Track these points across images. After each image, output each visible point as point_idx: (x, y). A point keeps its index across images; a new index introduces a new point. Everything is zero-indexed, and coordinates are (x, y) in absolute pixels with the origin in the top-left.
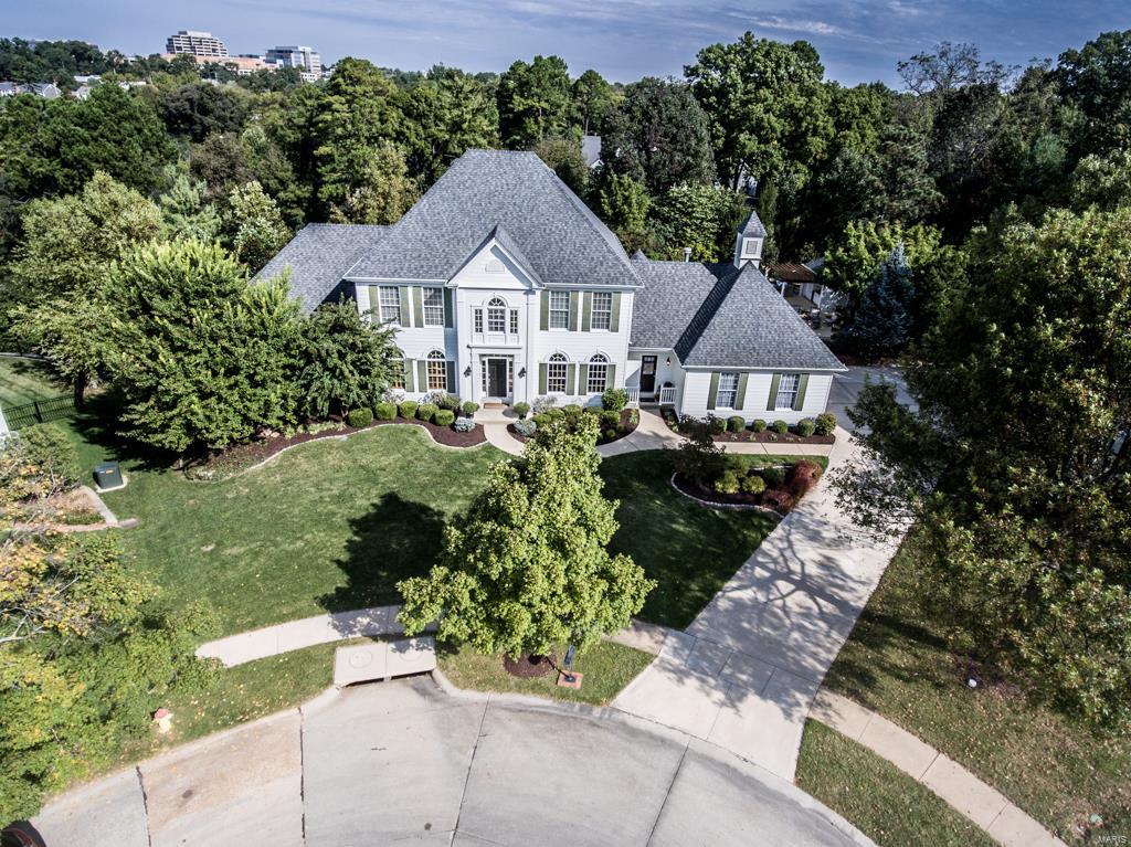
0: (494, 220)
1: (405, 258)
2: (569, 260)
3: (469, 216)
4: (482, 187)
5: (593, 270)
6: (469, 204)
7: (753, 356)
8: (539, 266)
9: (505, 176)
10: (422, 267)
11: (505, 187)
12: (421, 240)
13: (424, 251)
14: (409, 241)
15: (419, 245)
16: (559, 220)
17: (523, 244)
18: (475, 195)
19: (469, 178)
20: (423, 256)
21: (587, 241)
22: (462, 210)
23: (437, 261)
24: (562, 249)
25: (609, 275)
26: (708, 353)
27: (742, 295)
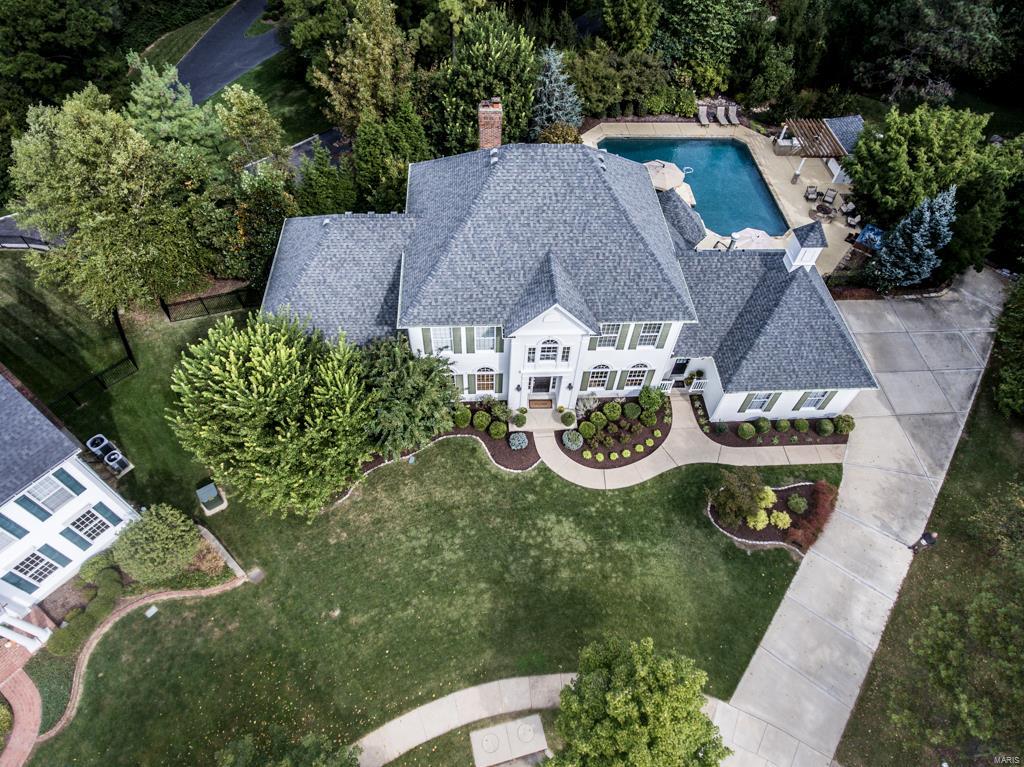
0: (544, 245)
1: (456, 299)
2: (623, 293)
3: (517, 241)
4: (529, 200)
5: (647, 304)
6: (517, 225)
7: (791, 378)
8: (593, 302)
9: (553, 183)
10: (475, 310)
11: (554, 198)
12: (470, 276)
13: (476, 290)
14: (458, 278)
15: (470, 283)
16: (613, 242)
17: (576, 275)
18: (522, 212)
19: (514, 188)
20: (475, 296)
21: (641, 269)
22: (509, 233)
23: (489, 303)
24: (616, 280)
25: (663, 309)
26: (750, 378)
27: (789, 309)
